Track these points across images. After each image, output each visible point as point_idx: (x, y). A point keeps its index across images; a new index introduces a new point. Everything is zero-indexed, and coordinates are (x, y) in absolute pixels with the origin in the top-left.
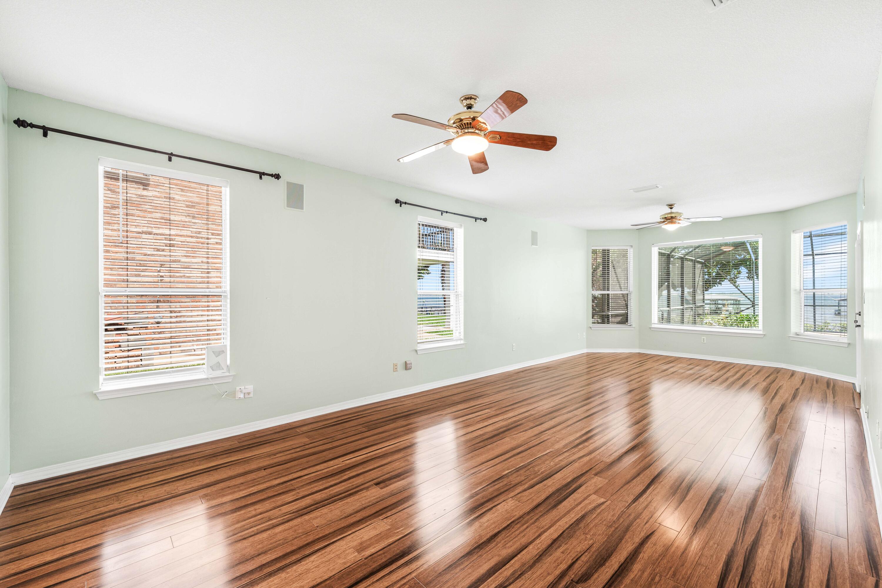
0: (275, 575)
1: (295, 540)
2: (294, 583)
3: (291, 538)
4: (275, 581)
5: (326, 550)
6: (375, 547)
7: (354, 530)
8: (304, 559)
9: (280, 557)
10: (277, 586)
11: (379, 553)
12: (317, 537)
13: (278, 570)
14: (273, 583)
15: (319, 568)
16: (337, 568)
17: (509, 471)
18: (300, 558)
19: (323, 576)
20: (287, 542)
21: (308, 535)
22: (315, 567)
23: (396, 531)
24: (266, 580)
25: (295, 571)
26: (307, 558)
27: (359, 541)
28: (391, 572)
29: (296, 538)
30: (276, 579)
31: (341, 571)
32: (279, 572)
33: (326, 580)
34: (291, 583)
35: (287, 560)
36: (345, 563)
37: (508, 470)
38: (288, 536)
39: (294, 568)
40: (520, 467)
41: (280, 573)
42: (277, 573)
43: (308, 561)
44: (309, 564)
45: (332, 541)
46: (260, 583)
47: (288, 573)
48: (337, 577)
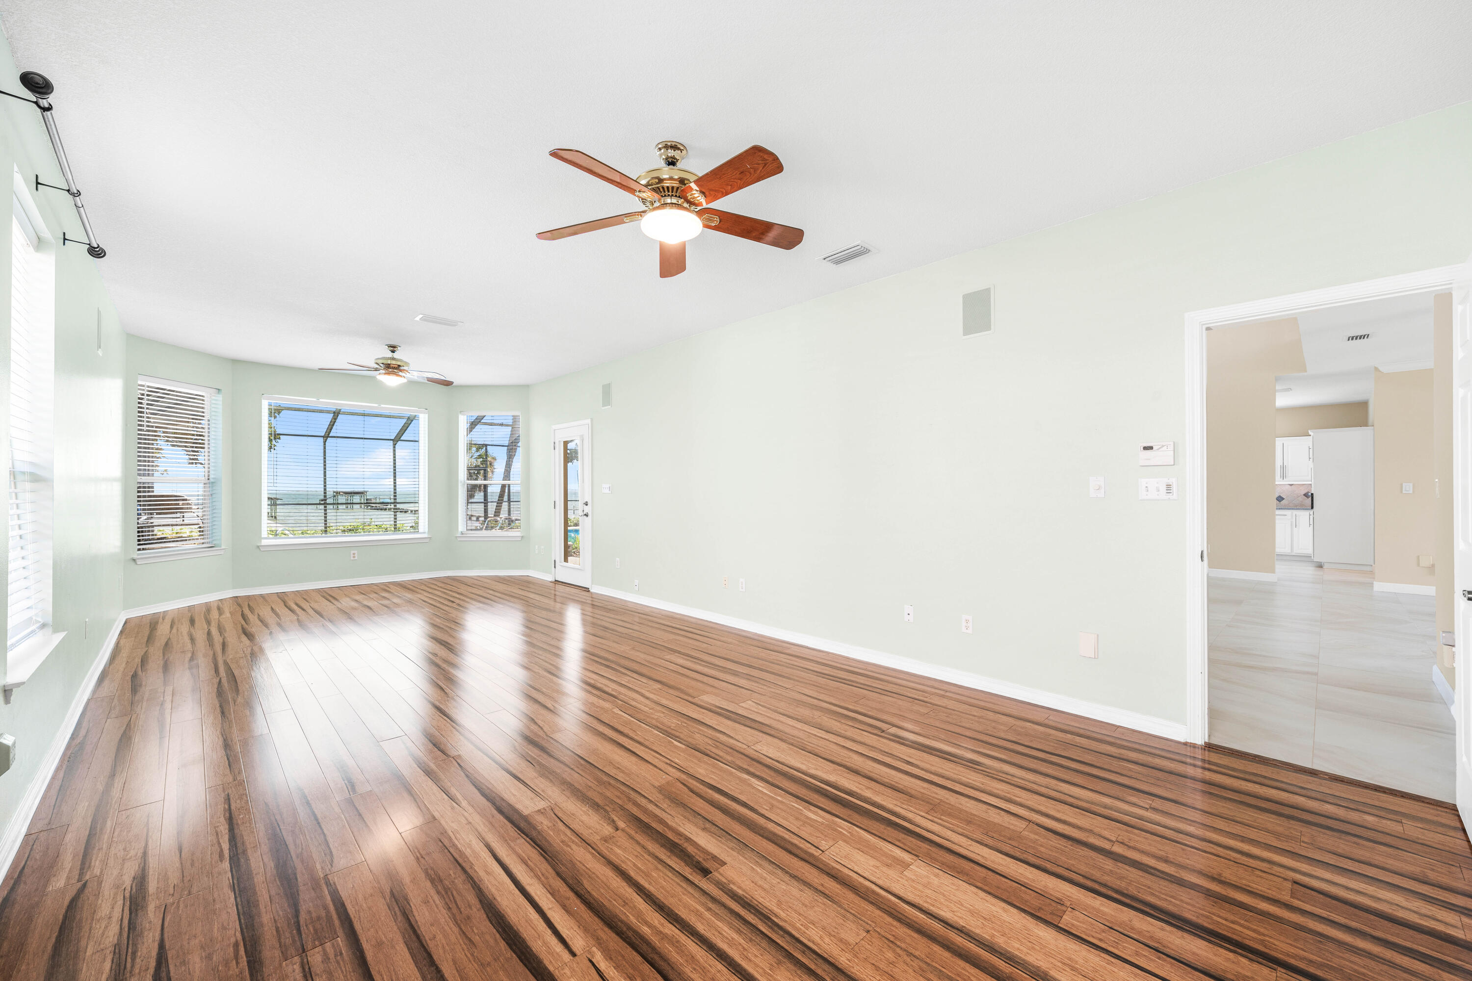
0: (1007, 951)
1: (917, 953)
2: (1004, 921)
3: (916, 963)
4: (1017, 945)
5: (921, 903)
6: (890, 850)
7: (861, 880)
8: (954, 924)
9: (967, 962)
10: (1023, 940)
11: (901, 845)
12: (895, 923)
13: (996, 951)
14: (1021, 948)
15: (961, 901)
16: (951, 881)
17: (673, 741)
18: (956, 931)
19: (973, 892)
20: (928, 964)
21: (896, 938)
22: (962, 905)
23: (849, 835)
24: (1024, 960)
25: (982, 928)
26: (950, 922)
27: (885, 869)
28: (928, 831)
29: (910, 954)
30: (1013, 947)
31: (952, 876)
32: (999, 950)
33: (977, 887)
34: (1007, 924)
35: (969, 948)
36: (937, 876)
37: (673, 743)
38: (911, 971)
39: (977, 931)
40: (663, 734)
41: (1000, 947)
42: (1001, 951)
43: (956, 918)
44: (959, 915)
45: (897, 900)
46: (1033, 966)
47: (993, 936)
48: (965, 878)
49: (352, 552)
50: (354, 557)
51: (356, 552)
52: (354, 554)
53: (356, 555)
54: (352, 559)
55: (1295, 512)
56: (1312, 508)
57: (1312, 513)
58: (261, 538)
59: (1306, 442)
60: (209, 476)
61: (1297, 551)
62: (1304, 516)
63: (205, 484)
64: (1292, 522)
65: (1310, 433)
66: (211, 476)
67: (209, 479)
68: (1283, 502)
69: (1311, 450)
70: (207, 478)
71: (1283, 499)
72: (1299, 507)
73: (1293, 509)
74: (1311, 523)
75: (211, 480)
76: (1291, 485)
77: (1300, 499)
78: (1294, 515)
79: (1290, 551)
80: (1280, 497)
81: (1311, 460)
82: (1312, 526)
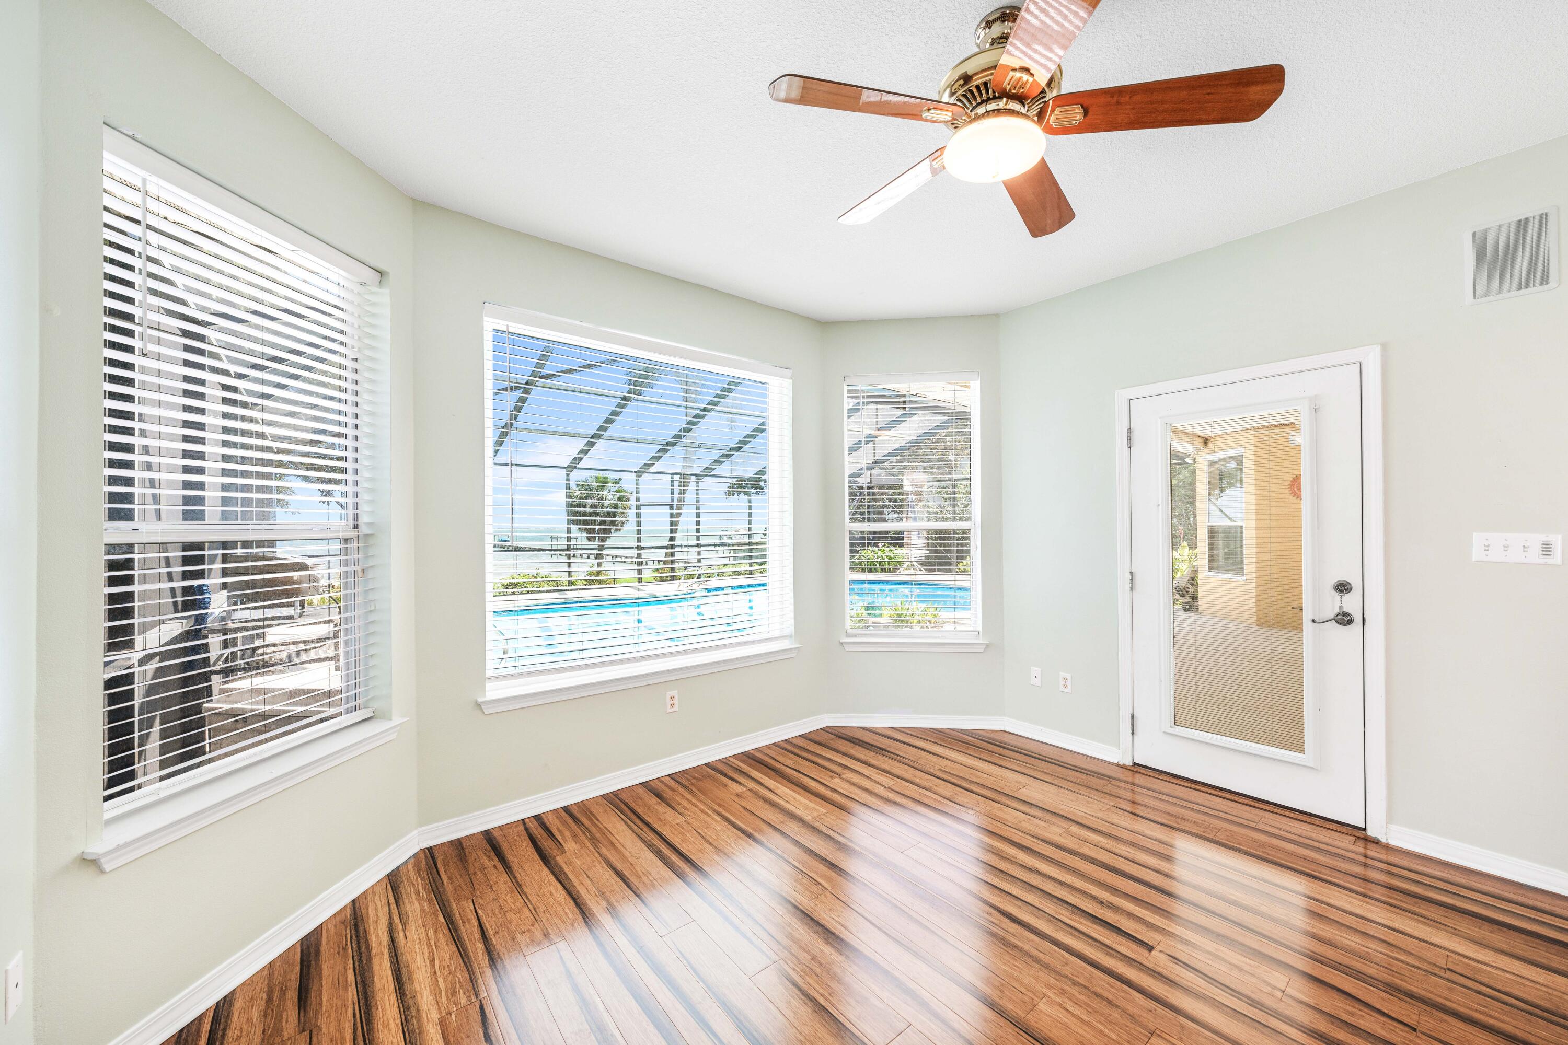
49: (670, 694)
50: (672, 706)
51: (675, 693)
52: (672, 698)
53: (676, 701)
54: (669, 710)
58: (482, 680)
60: (356, 517)
63: (346, 541)
66: (364, 519)
67: (356, 527)
70: (351, 523)
75: (364, 530)
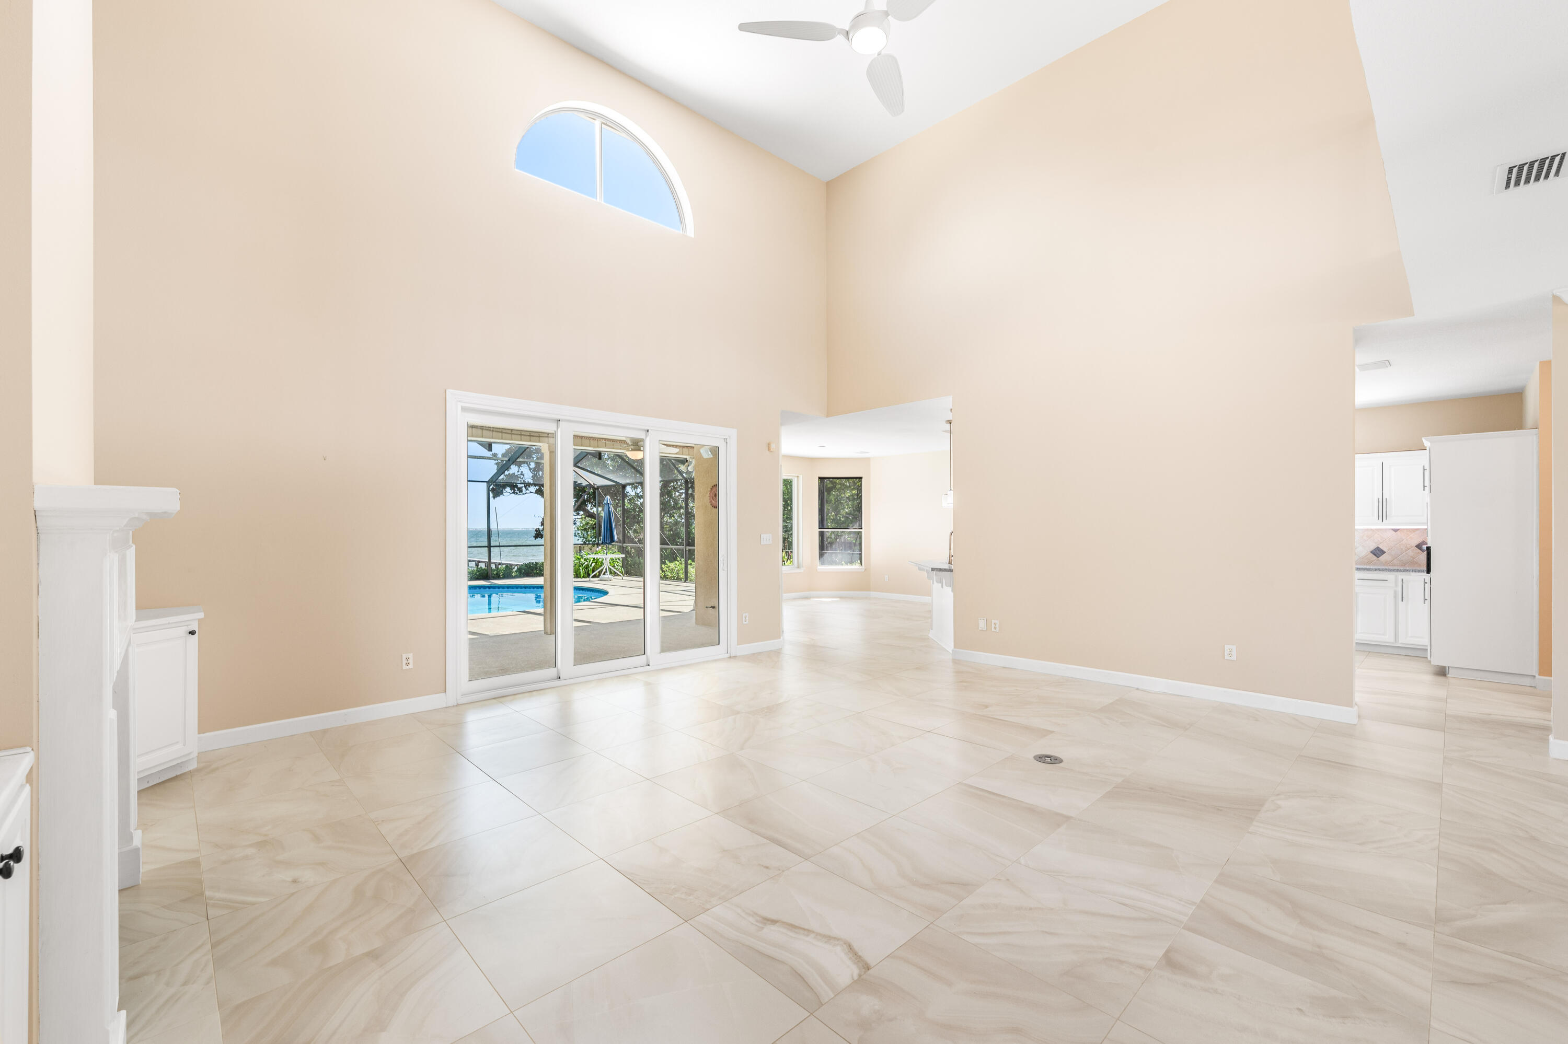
55: (1401, 576)
56: (1429, 571)
57: (1428, 580)
59: (1421, 458)
61: (1403, 640)
62: (1416, 580)
64: (1395, 592)
65: (1427, 443)
68: (1383, 558)
69: (1427, 473)
71: (1384, 552)
72: (1406, 567)
73: (1398, 570)
74: (1427, 597)
76: (1396, 530)
77: (1410, 553)
78: (1400, 580)
79: (1392, 640)
80: (1378, 549)
81: (1427, 489)
82: (1428, 602)
